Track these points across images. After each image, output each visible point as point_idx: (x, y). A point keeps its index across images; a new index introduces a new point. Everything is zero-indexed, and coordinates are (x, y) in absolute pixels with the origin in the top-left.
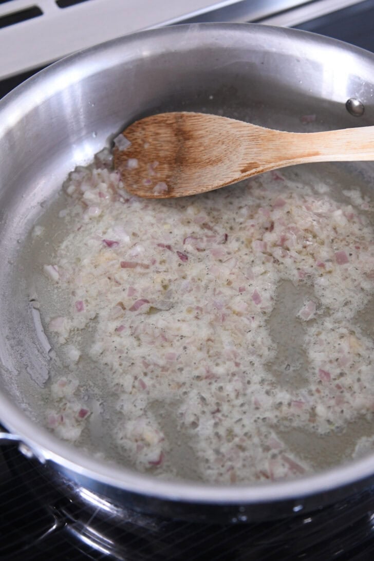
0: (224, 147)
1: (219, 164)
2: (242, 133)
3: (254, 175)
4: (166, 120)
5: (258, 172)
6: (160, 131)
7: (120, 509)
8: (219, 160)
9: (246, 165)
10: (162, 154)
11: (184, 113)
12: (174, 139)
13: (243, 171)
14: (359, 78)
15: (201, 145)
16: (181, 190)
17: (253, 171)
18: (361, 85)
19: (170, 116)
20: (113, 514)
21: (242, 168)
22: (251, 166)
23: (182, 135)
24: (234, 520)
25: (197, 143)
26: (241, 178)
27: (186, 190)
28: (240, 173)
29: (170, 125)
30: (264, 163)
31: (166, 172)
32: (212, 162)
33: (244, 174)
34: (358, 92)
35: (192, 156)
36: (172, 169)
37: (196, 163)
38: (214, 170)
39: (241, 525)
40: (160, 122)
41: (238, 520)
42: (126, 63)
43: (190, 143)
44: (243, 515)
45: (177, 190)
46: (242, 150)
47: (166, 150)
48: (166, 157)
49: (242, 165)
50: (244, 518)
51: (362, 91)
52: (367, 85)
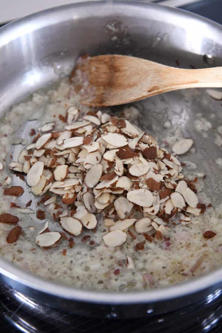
0: (138, 77)
1: (135, 87)
2: (151, 68)
3: (156, 94)
4: (104, 59)
5: (159, 92)
6: (100, 66)
7: (37, 305)
8: (135, 85)
9: (151, 88)
10: (100, 80)
11: (116, 56)
12: (108, 71)
13: (149, 91)
14: (212, 41)
15: (124, 75)
16: (109, 102)
17: (156, 91)
18: (213, 45)
19: (107, 57)
20: (32, 307)
21: (149, 90)
22: (154, 88)
23: (114, 69)
24: (109, 316)
25: (122, 74)
26: (148, 96)
27: (113, 102)
28: (147, 92)
29: (106, 63)
30: (163, 87)
31: (102, 91)
32: (130, 86)
33: (150, 93)
34: (211, 49)
35: (119, 82)
36: (105, 89)
37: (120, 86)
38: (131, 90)
39: (113, 320)
40: (100, 60)
41: (111, 316)
42: (64, 22)
43: (117, 74)
44: (114, 313)
45: (107, 102)
46: (149, 78)
47: (103, 78)
48: (102, 82)
49: (149, 88)
50: (115, 315)
51: (213, 49)
52: (217, 45)
